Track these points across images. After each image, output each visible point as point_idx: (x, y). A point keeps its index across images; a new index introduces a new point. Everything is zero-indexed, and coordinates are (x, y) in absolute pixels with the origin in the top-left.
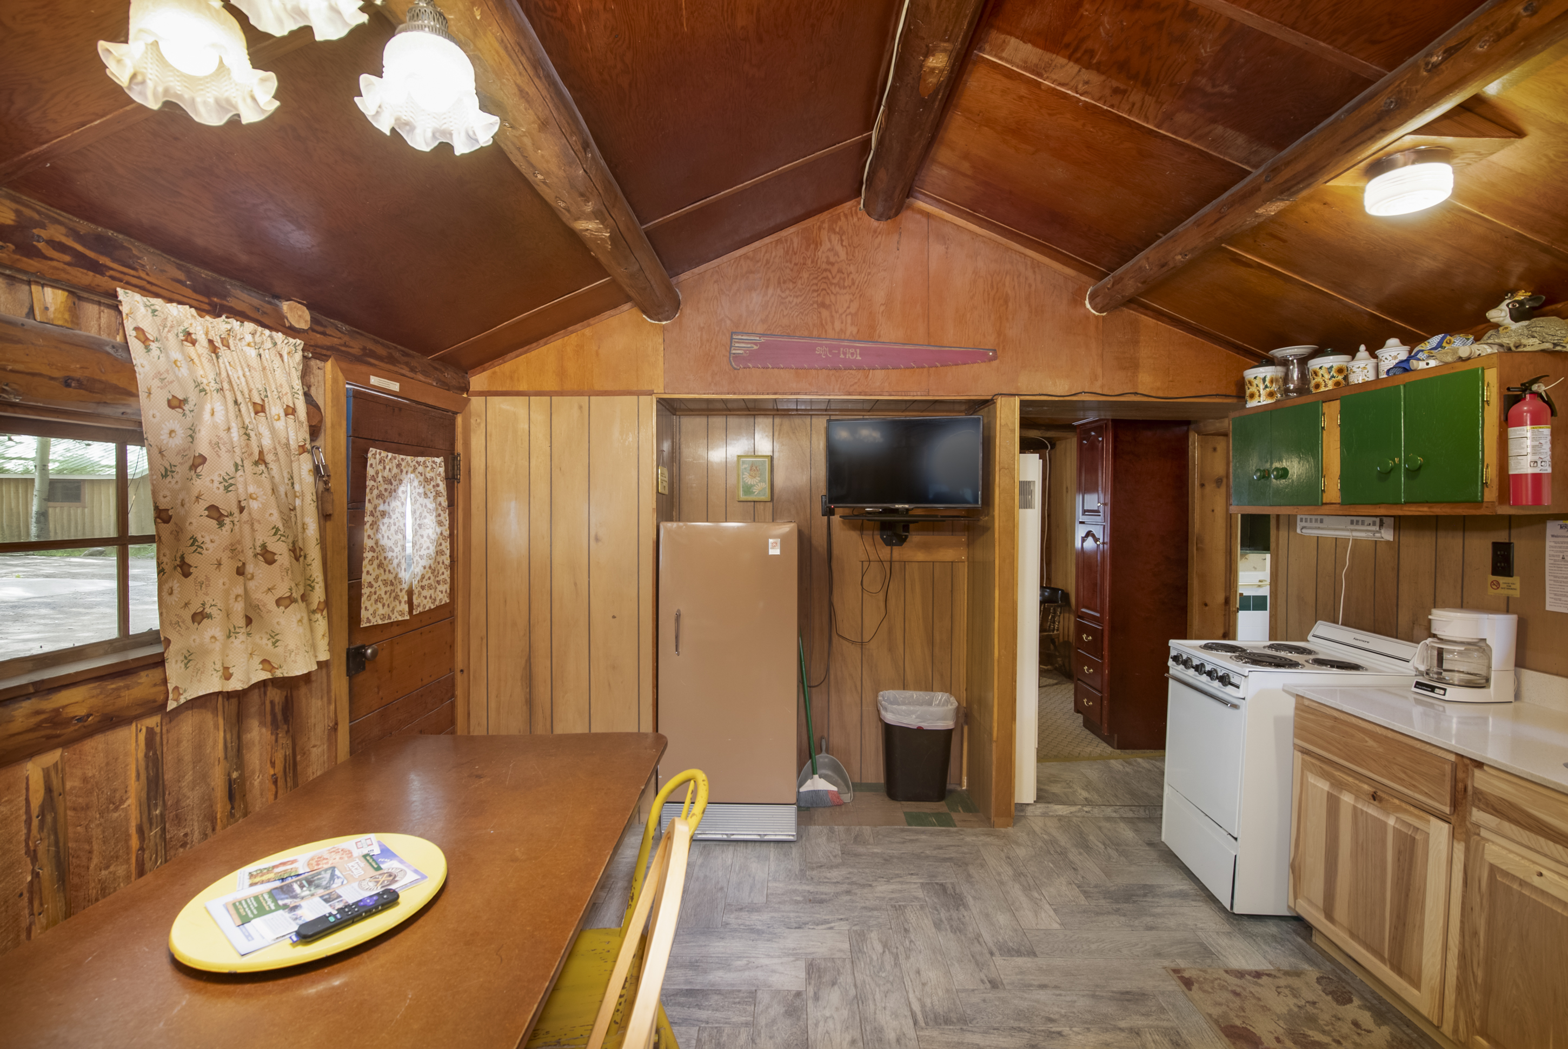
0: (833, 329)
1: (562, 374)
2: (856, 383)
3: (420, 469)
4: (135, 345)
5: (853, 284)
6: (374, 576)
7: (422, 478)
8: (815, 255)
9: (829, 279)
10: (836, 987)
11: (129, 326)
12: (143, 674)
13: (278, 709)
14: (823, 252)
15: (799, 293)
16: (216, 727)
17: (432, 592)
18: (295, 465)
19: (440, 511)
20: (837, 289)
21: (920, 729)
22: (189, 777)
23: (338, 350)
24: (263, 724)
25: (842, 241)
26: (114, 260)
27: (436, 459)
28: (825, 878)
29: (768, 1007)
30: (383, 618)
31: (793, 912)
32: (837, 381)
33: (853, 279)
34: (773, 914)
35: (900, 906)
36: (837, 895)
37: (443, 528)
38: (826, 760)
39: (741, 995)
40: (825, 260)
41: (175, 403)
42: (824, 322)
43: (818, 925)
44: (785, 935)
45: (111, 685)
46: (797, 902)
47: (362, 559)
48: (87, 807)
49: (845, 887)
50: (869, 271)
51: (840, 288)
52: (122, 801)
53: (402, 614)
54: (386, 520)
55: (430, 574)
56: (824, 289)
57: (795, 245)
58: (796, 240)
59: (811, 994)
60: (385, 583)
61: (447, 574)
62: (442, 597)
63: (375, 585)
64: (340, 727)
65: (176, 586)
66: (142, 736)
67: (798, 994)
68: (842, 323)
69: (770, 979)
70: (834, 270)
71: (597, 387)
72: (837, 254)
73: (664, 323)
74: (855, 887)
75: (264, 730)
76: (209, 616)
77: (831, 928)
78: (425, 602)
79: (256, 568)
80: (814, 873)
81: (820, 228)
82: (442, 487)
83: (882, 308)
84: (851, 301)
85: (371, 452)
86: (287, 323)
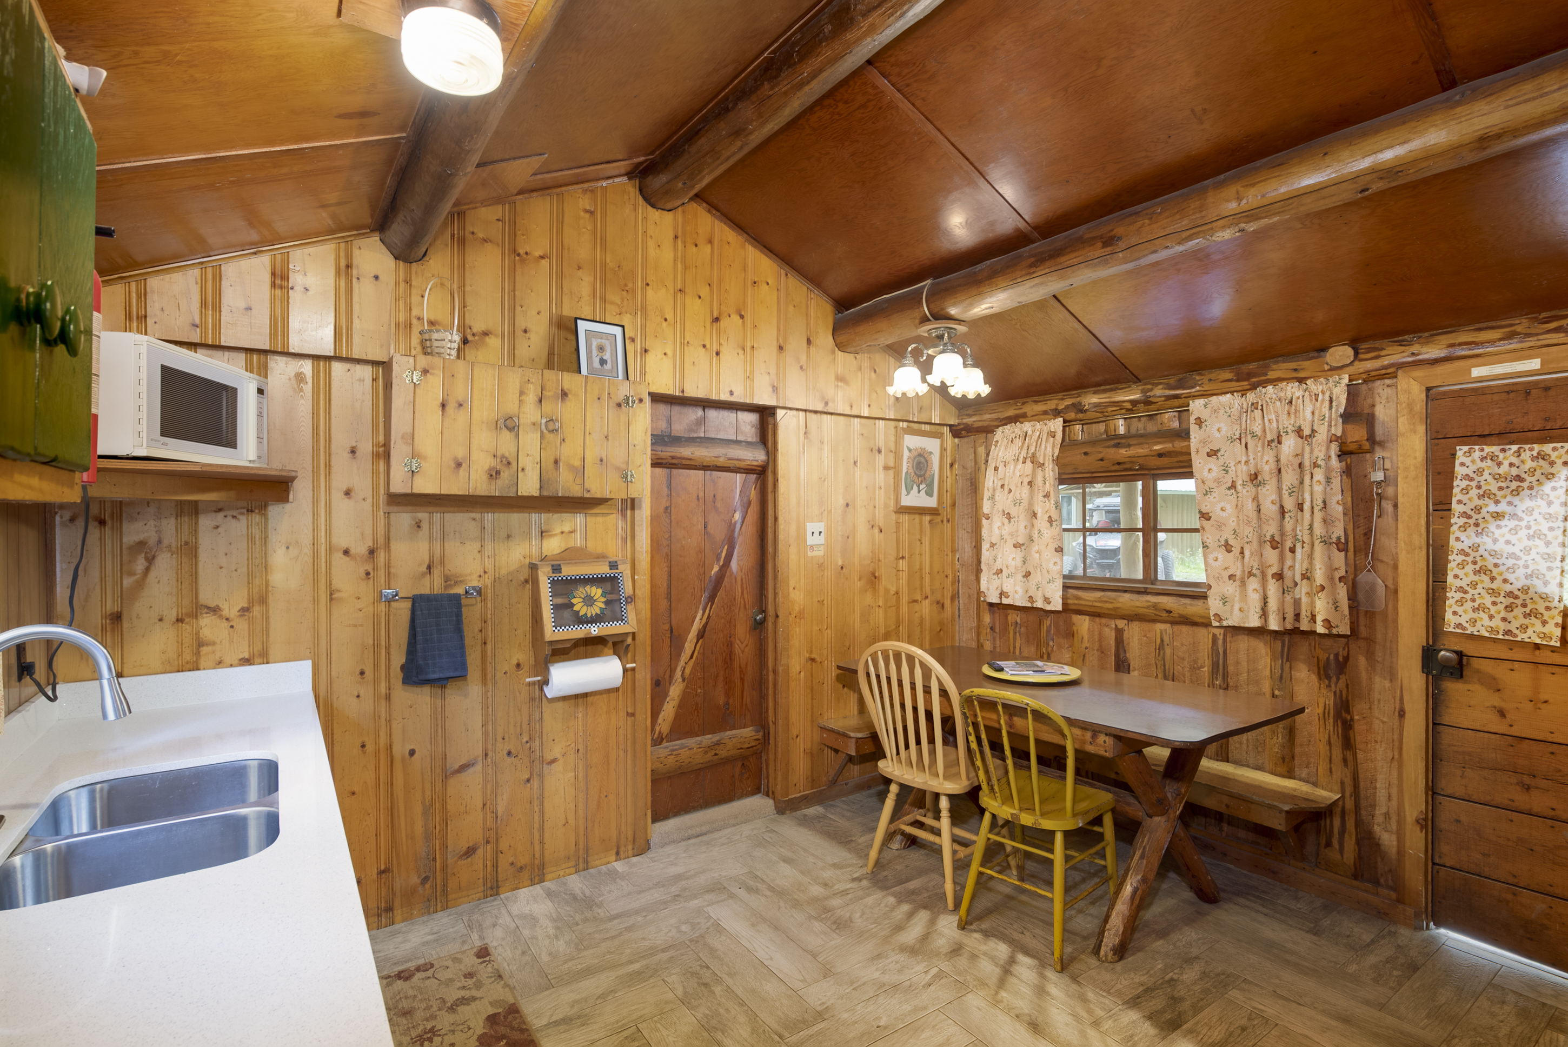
4: (1193, 428)
6: (1469, 581)
11: (1192, 419)
12: (1202, 601)
13: (1322, 664)
16: (1267, 654)
23: (1402, 364)
26: (1187, 389)
41: (1212, 453)
47: (1447, 561)
48: (1183, 659)
53: (1545, 637)
63: (1473, 592)
64: (1408, 716)
65: (1220, 557)
66: (1211, 636)
85: (1461, 450)
86: (1326, 367)
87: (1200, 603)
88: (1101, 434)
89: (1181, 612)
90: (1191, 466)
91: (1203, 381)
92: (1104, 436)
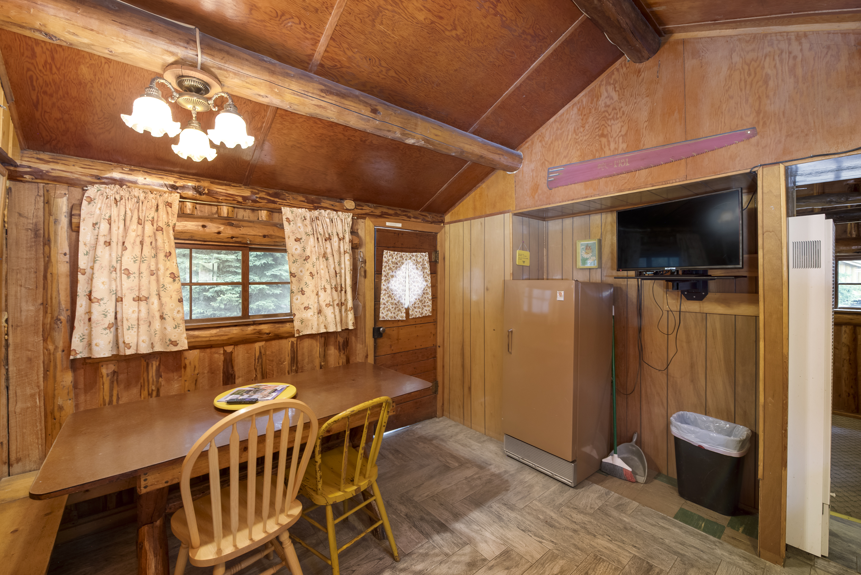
0: (610, 149)
1: (475, 209)
2: (626, 183)
3: (414, 258)
4: (285, 224)
5: (623, 114)
6: (386, 300)
7: (414, 262)
8: (597, 105)
9: (606, 117)
10: (506, 571)
11: (284, 218)
12: (288, 324)
13: (341, 344)
14: (602, 101)
15: (587, 133)
16: (317, 346)
17: (420, 310)
18: (342, 258)
19: (426, 276)
20: (612, 121)
21: (700, 448)
22: (306, 360)
23: (369, 214)
24: (335, 348)
25: (615, 88)
26: (279, 199)
27: (424, 254)
28: (571, 516)
29: (464, 555)
30: (391, 317)
31: (530, 521)
32: (612, 184)
33: (623, 111)
34: (518, 517)
35: (601, 558)
36: (567, 528)
37: (428, 283)
38: (634, 449)
39: (460, 541)
40: (604, 105)
41: (298, 240)
42: (603, 147)
43: (535, 536)
44: (512, 529)
45: (277, 325)
46: (538, 518)
47: (380, 293)
48: (272, 361)
49: (576, 527)
50: (635, 101)
51: (614, 120)
52: (284, 362)
53: (402, 317)
54: (394, 279)
55: (419, 302)
56: (604, 125)
57: (584, 103)
58: (585, 100)
59: (490, 564)
60: (392, 304)
61: (430, 303)
62: (427, 311)
63: (387, 304)
64: (369, 357)
65: (299, 297)
66: (290, 343)
67: (485, 560)
68: (616, 143)
69: (480, 544)
70: (610, 110)
71: (488, 213)
72: (612, 98)
73: (515, 172)
74: (583, 531)
75: (336, 351)
76: (310, 308)
77: (541, 542)
78: (416, 314)
79: (322, 293)
80: (567, 510)
81: (600, 86)
82: (427, 265)
83: (646, 124)
84: (622, 126)
85: (385, 251)
86: (345, 208)
87: (288, 325)
88: (213, 214)
89: (276, 332)
90: (285, 246)
91: (290, 197)
92: (216, 216)
